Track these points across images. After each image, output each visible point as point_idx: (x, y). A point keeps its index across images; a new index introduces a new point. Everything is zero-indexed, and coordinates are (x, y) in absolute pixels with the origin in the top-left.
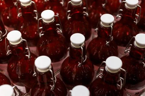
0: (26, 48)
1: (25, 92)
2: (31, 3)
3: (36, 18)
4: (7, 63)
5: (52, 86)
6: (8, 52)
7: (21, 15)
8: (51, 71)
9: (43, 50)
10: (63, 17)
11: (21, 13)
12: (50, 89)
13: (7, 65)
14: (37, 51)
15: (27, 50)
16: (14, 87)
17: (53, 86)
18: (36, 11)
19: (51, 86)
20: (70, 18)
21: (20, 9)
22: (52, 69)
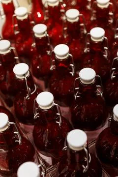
0: (57, 114)
1: (51, 163)
2: (68, 56)
3: (72, 73)
4: (33, 125)
5: (85, 166)
6: (36, 116)
7: (54, 68)
8: (86, 150)
9: (77, 114)
10: (105, 73)
11: (54, 66)
12: (83, 170)
13: (33, 127)
14: (69, 112)
15: (58, 115)
16: (40, 166)
17: (87, 167)
18: (72, 65)
19: (83, 166)
20: (114, 77)
21: (54, 60)
22: (87, 148)
